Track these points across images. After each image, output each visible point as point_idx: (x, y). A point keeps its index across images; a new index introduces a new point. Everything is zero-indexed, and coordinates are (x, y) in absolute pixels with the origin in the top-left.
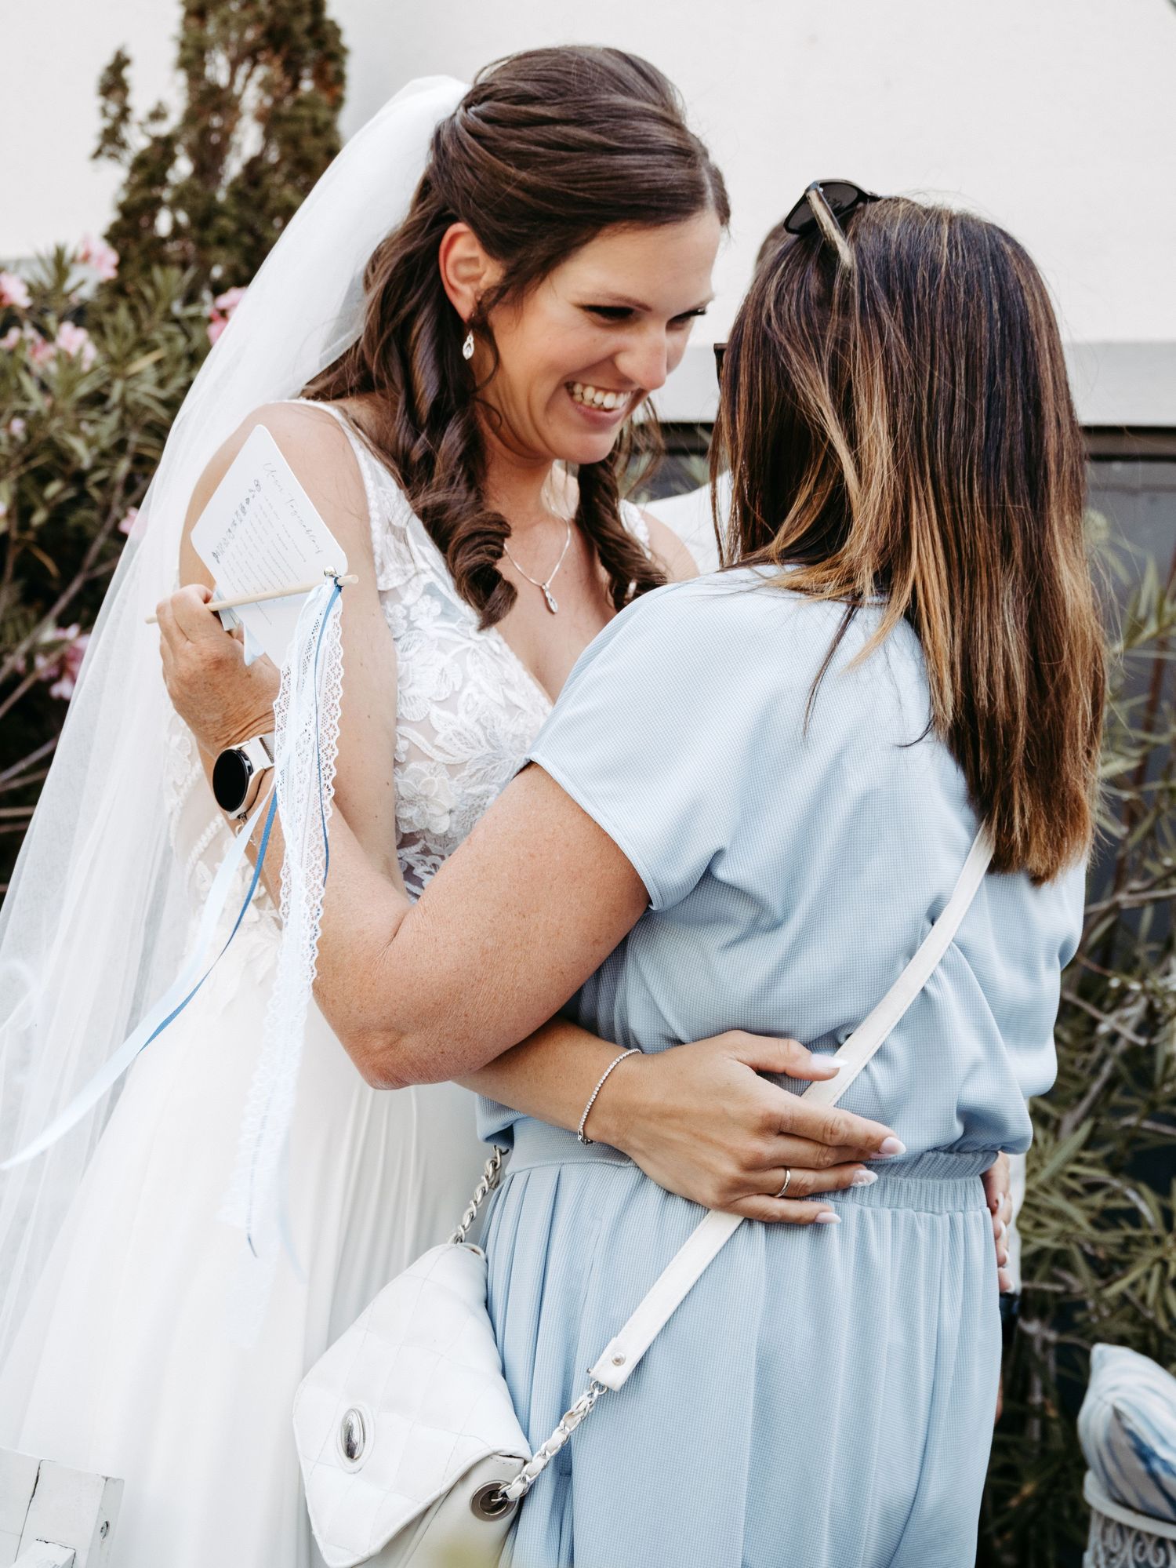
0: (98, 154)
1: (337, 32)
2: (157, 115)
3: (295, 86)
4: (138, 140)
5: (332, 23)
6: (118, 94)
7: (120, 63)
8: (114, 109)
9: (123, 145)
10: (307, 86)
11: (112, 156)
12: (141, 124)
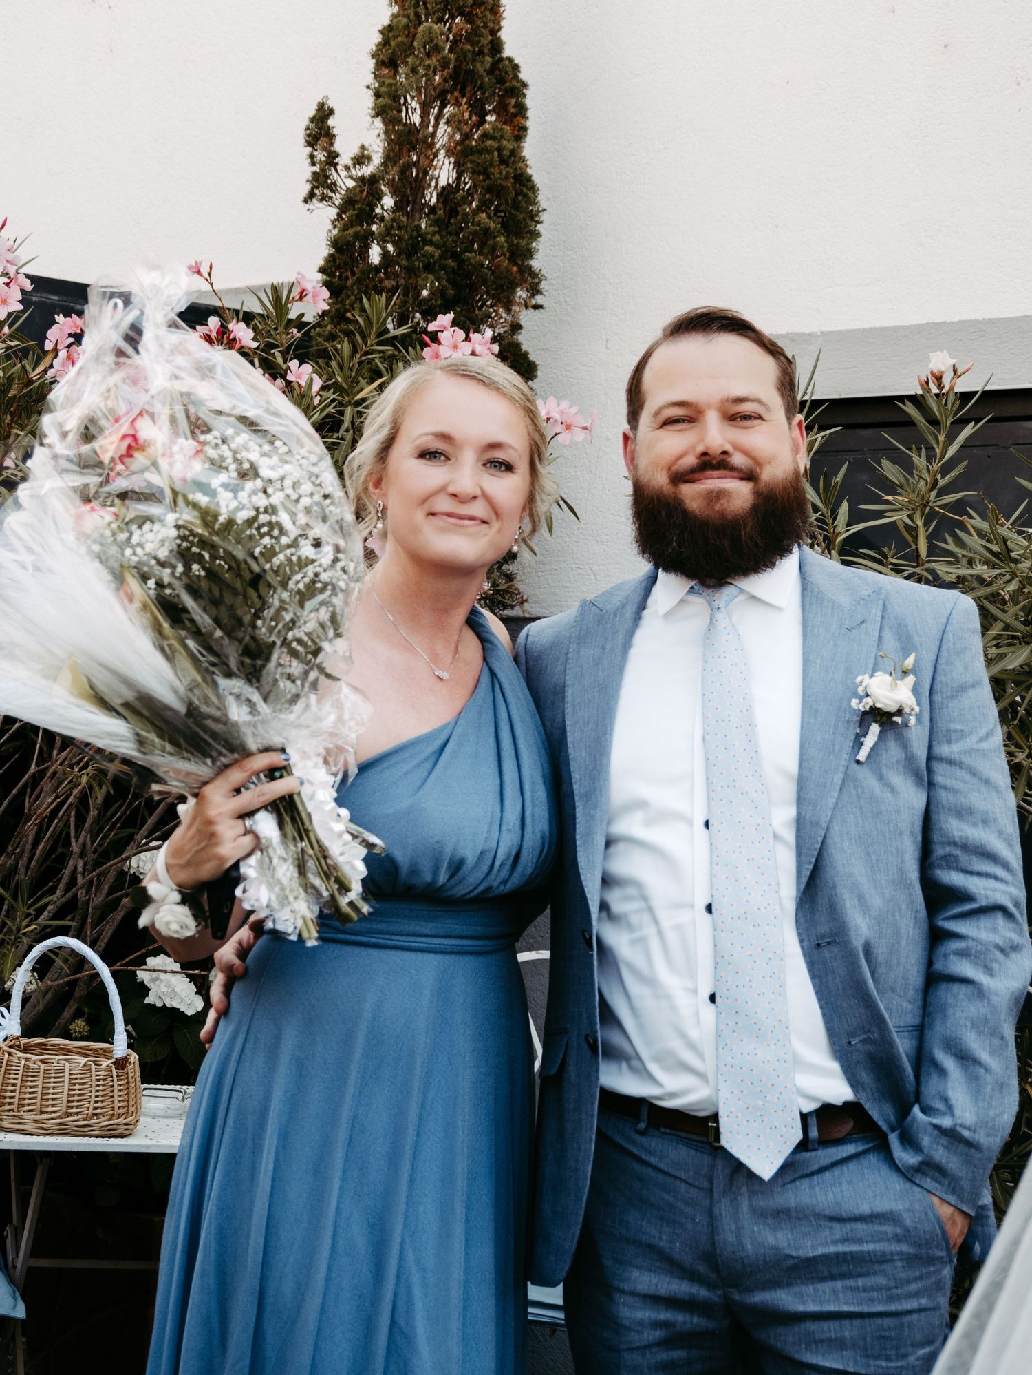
0: (311, 196)
1: (516, 68)
2: (361, 159)
3: (482, 121)
4: (345, 182)
5: (510, 60)
6: (323, 142)
7: (323, 114)
8: (321, 156)
9: (333, 187)
10: (491, 118)
11: (323, 198)
12: (347, 168)
